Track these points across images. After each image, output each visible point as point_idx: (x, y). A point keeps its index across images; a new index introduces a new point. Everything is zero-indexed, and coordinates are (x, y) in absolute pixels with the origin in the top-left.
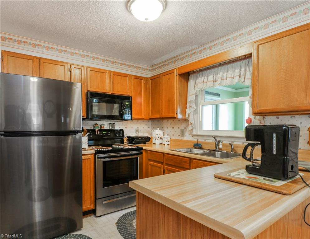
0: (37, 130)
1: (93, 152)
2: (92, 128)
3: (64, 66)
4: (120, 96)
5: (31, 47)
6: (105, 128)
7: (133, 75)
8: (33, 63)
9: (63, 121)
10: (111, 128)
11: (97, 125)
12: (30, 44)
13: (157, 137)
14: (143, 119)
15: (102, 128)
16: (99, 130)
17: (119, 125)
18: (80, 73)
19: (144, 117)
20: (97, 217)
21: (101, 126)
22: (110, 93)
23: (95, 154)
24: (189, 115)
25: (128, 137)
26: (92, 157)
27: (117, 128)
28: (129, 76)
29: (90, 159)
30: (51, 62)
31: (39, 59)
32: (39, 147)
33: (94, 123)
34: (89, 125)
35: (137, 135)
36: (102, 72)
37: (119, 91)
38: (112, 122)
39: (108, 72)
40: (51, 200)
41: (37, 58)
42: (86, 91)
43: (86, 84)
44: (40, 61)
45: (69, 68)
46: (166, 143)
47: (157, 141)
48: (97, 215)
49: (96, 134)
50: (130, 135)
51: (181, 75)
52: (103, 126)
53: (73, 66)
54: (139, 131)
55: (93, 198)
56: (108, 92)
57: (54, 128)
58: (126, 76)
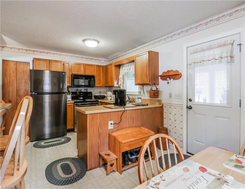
0: (49, 92)
1: (73, 102)
2: (76, 91)
3: (61, 63)
4: (89, 76)
5: (46, 54)
6: (82, 91)
7: (96, 65)
8: (47, 62)
9: (61, 87)
10: (85, 91)
11: (78, 90)
12: (46, 53)
13: (109, 96)
14: (101, 87)
15: (81, 91)
16: (79, 92)
17: (89, 90)
18: (68, 66)
19: (102, 86)
20: (75, 132)
21: (80, 90)
22: (83, 74)
23: (74, 103)
24: (120, 85)
25: (94, 96)
26: (72, 104)
27: (88, 91)
28: (93, 66)
29: (71, 105)
30: (54, 61)
31: (50, 60)
32: (49, 102)
33: (76, 88)
34: (74, 90)
35: (100, 95)
36: (79, 64)
37: (88, 73)
38: (86, 88)
39: (82, 64)
40: (54, 127)
41: (48, 60)
42: (71, 74)
43: (71, 70)
44: (50, 61)
45: (63, 63)
46: (113, 99)
47: (109, 97)
48: (75, 131)
49: (77, 94)
50: (96, 95)
51: (116, 66)
52: (81, 90)
53: (65, 63)
54: (101, 92)
55: (73, 123)
56: (82, 74)
57: (56, 91)
58: (92, 65)
